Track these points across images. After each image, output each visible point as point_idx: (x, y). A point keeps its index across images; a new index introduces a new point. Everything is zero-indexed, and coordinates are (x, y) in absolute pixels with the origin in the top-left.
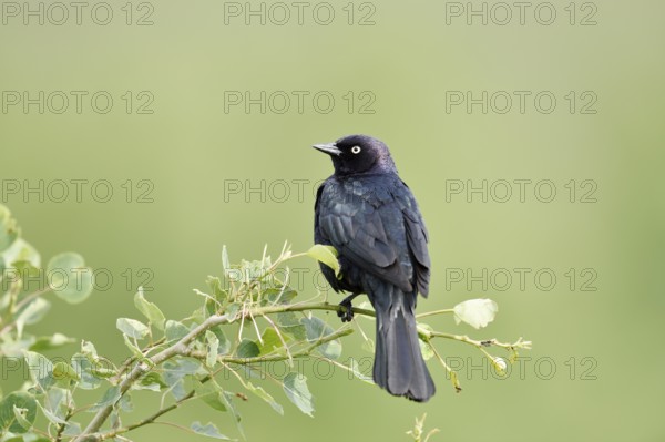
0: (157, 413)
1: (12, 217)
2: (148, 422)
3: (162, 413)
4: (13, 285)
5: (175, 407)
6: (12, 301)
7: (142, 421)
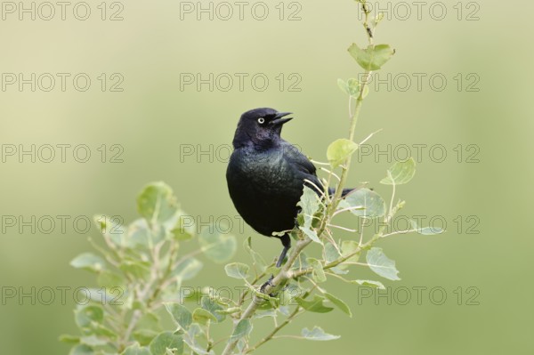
0: (273, 330)
1: (174, 194)
2: (268, 339)
3: (277, 329)
4: (172, 248)
5: (287, 323)
6: (171, 261)
7: (264, 340)
